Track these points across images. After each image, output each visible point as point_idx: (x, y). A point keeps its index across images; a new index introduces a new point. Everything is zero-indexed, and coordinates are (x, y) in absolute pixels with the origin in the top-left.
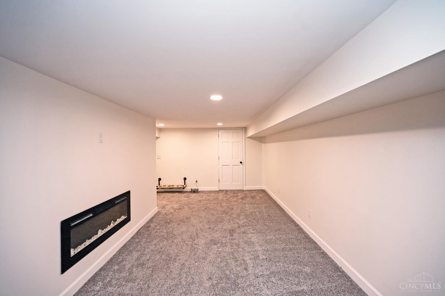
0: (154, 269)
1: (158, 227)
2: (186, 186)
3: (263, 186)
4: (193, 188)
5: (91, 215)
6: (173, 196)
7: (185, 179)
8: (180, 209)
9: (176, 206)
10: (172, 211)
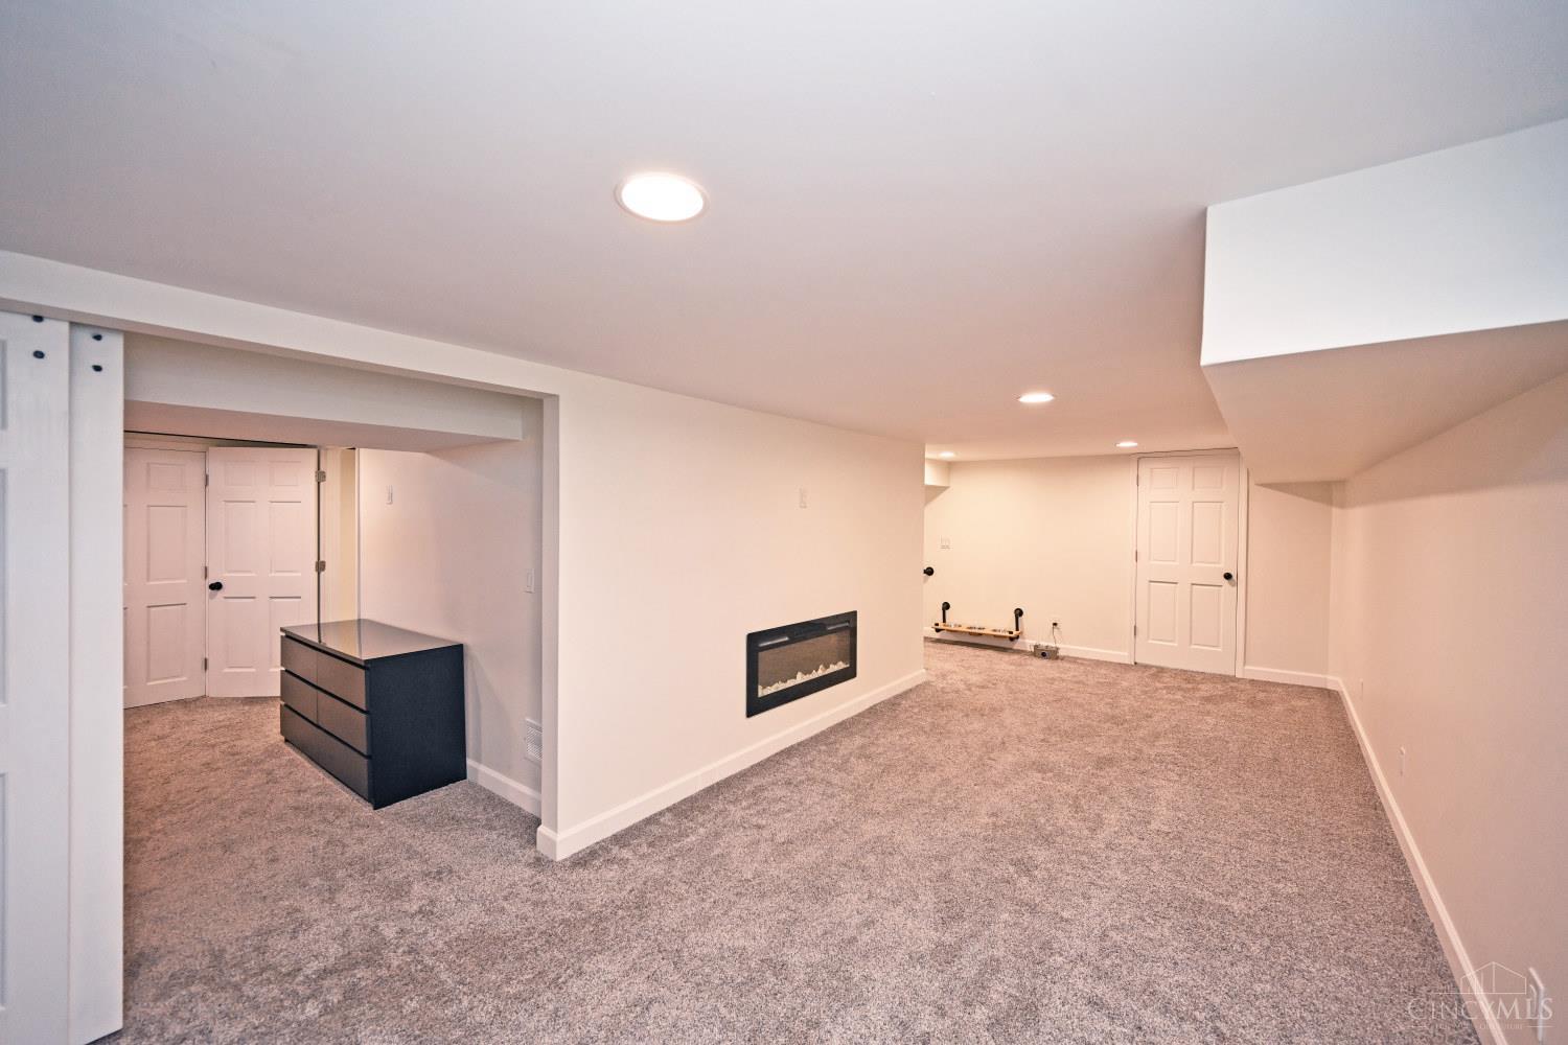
0: (887, 769)
1: (916, 710)
2: (1021, 633)
3: (1330, 677)
4: (1044, 644)
5: (787, 639)
6: (978, 656)
7: (1019, 613)
8: (983, 687)
9: (974, 679)
10: (962, 686)
